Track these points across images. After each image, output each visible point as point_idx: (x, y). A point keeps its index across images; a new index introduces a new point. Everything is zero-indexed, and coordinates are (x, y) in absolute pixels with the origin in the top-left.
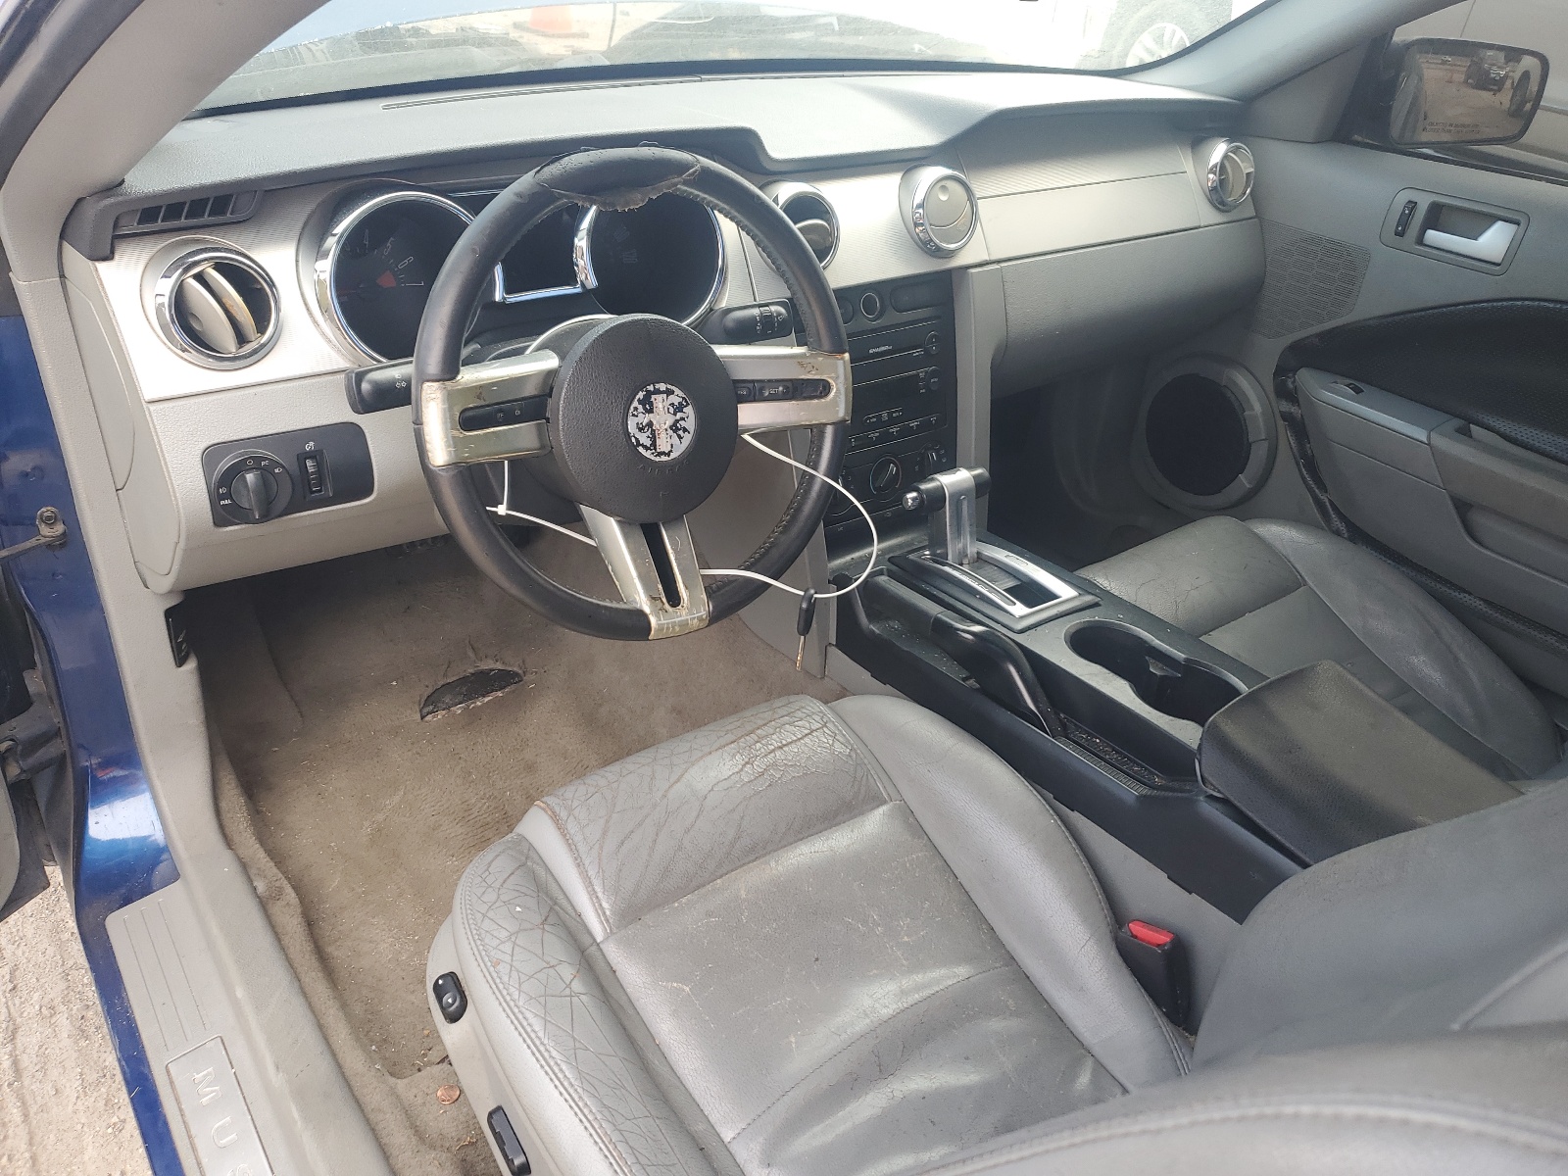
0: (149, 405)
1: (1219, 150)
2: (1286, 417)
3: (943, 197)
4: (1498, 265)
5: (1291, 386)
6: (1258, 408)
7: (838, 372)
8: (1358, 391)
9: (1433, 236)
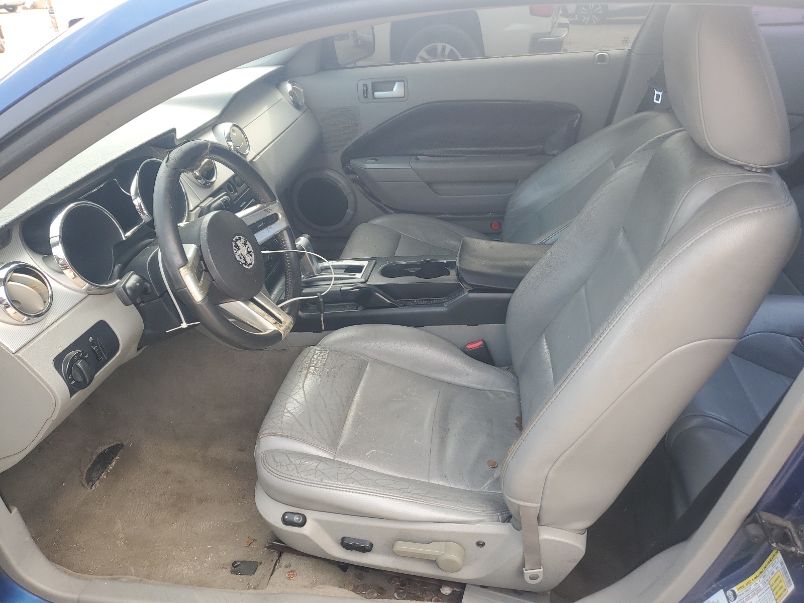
0: (16, 354)
1: (289, 87)
2: (354, 181)
3: (235, 134)
4: (404, 97)
5: (350, 169)
6: (343, 182)
7: (276, 208)
8: (376, 160)
9: (377, 94)
